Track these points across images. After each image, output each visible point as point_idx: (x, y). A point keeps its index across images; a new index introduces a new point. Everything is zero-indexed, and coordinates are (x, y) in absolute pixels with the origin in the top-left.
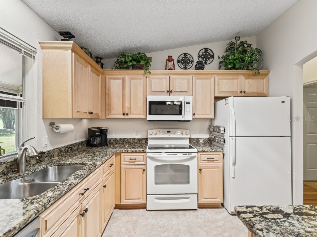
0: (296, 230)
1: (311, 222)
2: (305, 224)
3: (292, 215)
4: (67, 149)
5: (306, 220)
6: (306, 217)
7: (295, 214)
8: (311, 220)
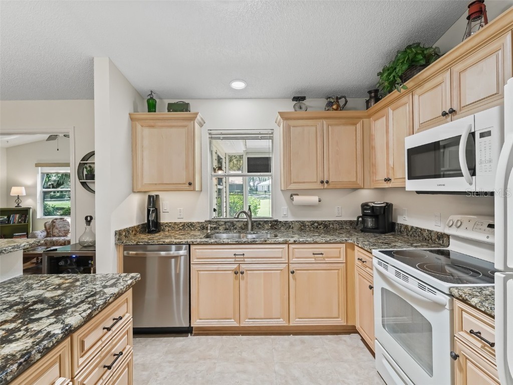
0: (90, 284)
1: (85, 292)
2: (88, 289)
3: (102, 289)
4: (316, 224)
5: (90, 291)
6: (92, 293)
7: (101, 291)
8: (87, 294)
